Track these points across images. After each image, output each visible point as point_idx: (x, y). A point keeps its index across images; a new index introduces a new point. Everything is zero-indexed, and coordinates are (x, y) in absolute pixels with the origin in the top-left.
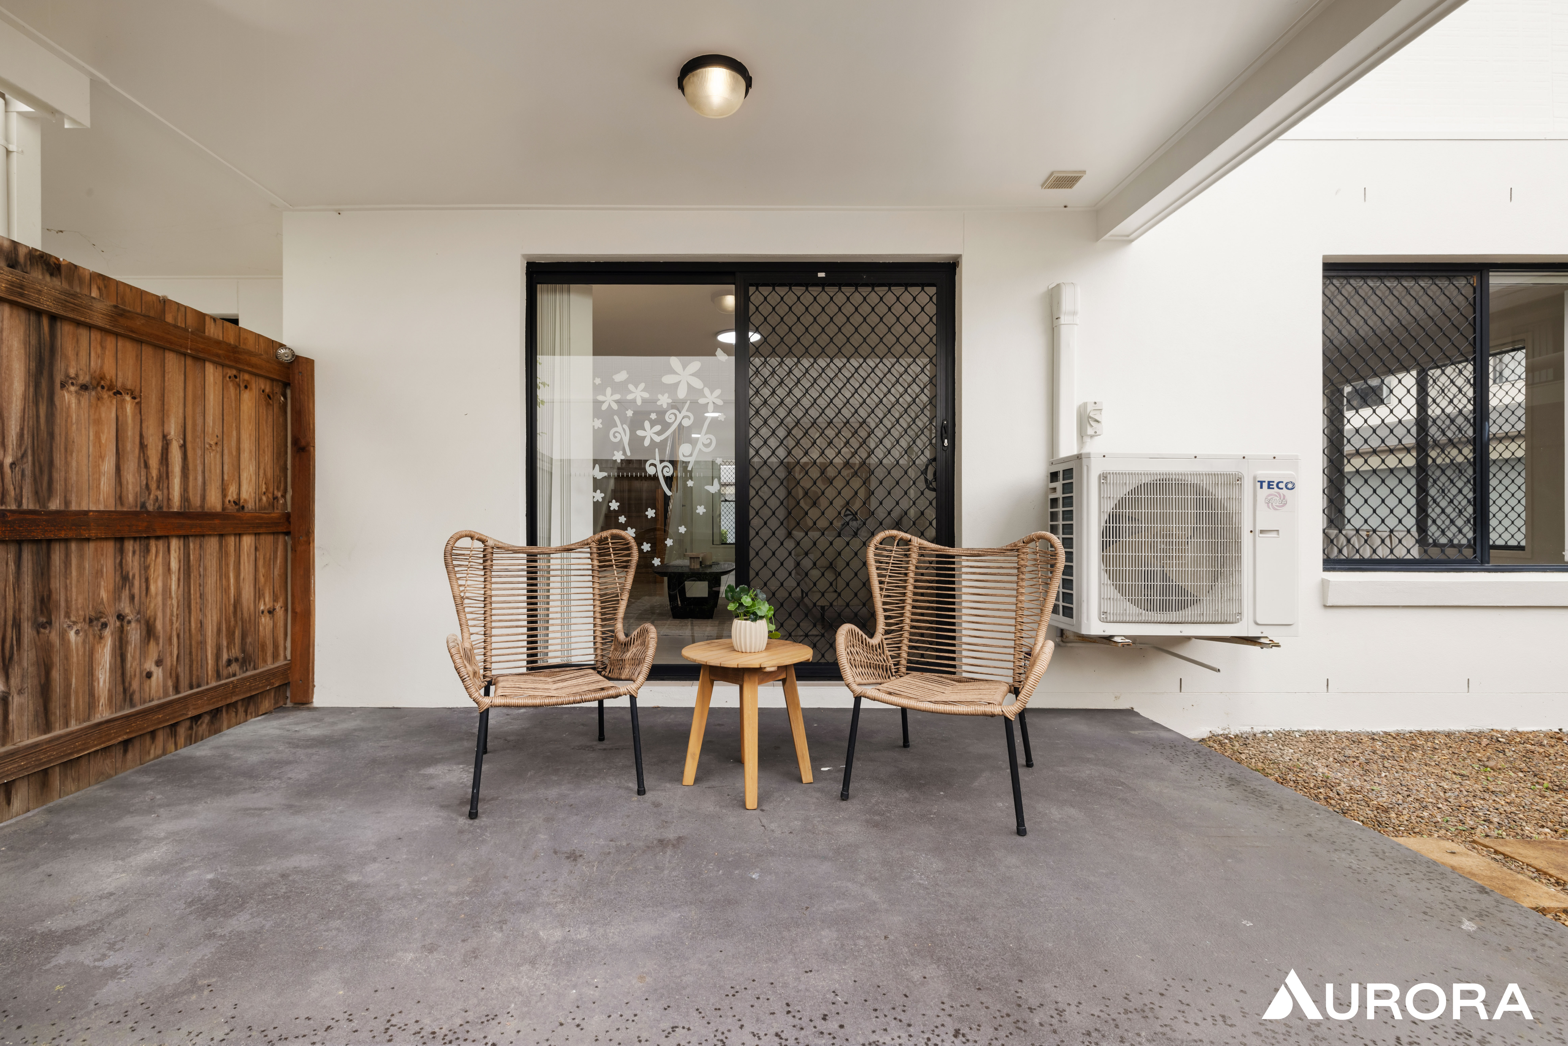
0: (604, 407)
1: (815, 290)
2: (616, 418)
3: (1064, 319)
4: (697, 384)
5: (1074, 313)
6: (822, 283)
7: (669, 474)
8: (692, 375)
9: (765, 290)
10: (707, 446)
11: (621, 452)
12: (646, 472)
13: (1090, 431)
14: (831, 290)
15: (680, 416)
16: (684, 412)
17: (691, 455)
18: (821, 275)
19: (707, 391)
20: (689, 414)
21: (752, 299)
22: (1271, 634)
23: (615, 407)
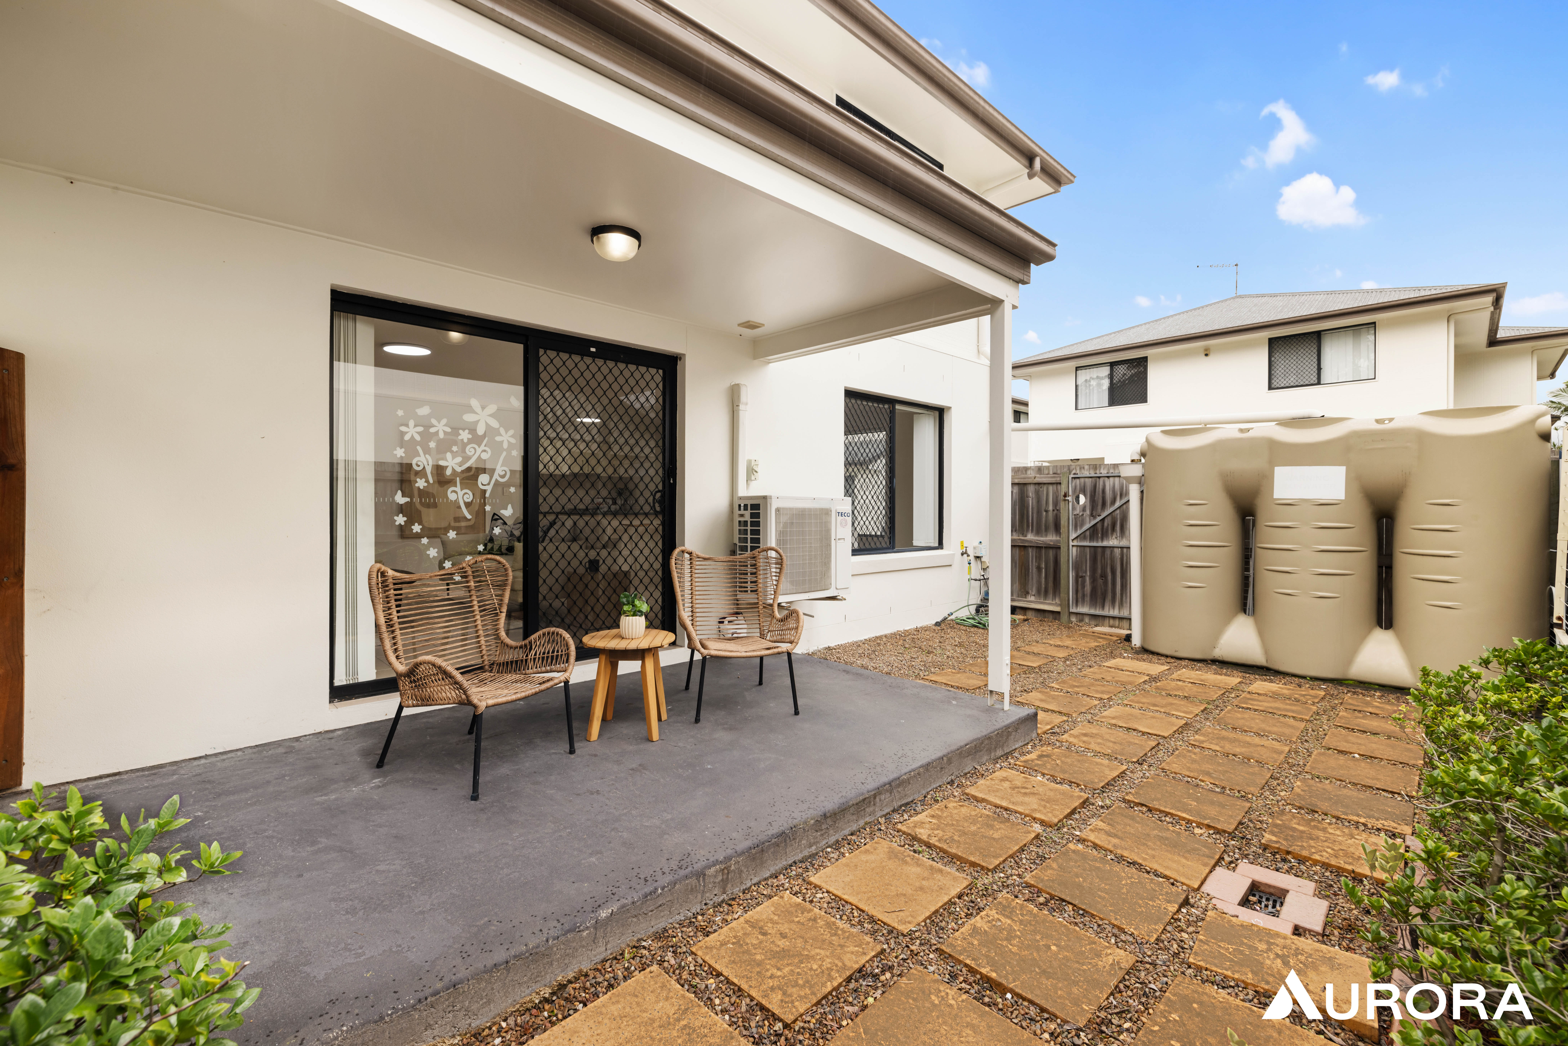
0: (407, 437)
1: (588, 360)
2: (419, 448)
3: (742, 407)
4: (494, 424)
5: (746, 404)
6: (594, 356)
7: (470, 500)
8: (490, 415)
9: (552, 354)
10: (503, 477)
11: (424, 480)
12: (447, 498)
13: (753, 478)
14: (600, 362)
15: (479, 450)
16: (483, 447)
17: (489, 484)
18: (593, 350)
19: (502, 431)
20: (486, 448)
21: (541, 359)
22: (841, 594)
23: (418, 438)
